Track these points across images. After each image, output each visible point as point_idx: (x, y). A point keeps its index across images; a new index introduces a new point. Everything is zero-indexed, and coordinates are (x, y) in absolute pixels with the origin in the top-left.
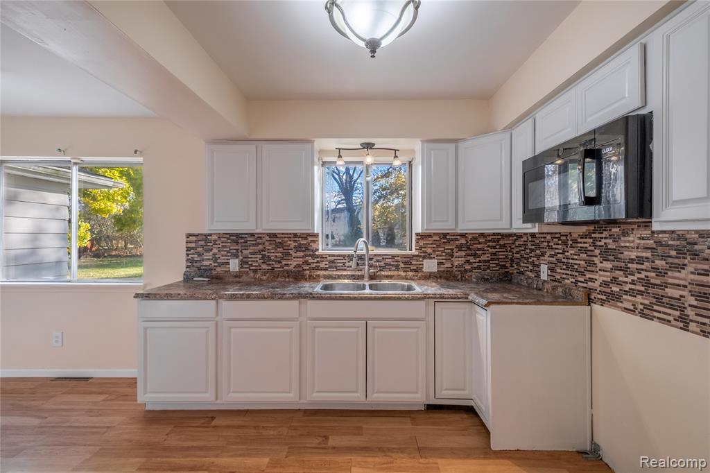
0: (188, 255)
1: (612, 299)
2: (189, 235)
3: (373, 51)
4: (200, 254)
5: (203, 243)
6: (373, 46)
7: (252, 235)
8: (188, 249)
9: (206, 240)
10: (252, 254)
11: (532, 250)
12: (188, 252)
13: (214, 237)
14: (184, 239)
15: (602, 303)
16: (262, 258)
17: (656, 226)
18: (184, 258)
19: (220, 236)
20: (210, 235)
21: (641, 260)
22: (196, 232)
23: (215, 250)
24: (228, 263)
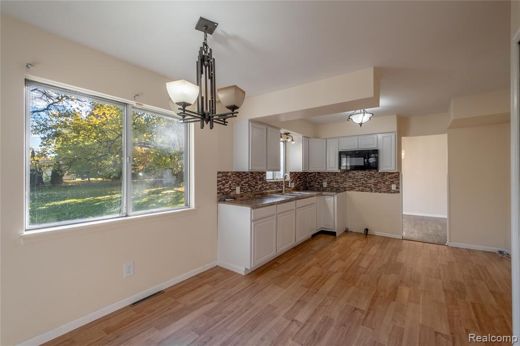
0: (218, 185)
1: (352, 189)
2: (219, 173)
3: (361, 126)
4: (223, 185)
5: (224, 178)
6: (361, 124)
7: (245, 172)
8: (218, 181)
9: (226, 176)
10: (245, 183)
11: (318, 178)
12: (218, 184)
13: (230, 174)
14: (216, 175)
15: (349, 190)
16: (248, 186)
17: (380, 171)
18: (216, 187)
19: (233, 173)
20: (228, 172)
21: (361, 179)
22: (222, 171)
23: (230, 182)
24: (235, 189)
